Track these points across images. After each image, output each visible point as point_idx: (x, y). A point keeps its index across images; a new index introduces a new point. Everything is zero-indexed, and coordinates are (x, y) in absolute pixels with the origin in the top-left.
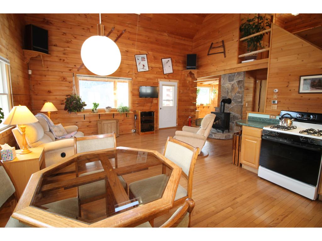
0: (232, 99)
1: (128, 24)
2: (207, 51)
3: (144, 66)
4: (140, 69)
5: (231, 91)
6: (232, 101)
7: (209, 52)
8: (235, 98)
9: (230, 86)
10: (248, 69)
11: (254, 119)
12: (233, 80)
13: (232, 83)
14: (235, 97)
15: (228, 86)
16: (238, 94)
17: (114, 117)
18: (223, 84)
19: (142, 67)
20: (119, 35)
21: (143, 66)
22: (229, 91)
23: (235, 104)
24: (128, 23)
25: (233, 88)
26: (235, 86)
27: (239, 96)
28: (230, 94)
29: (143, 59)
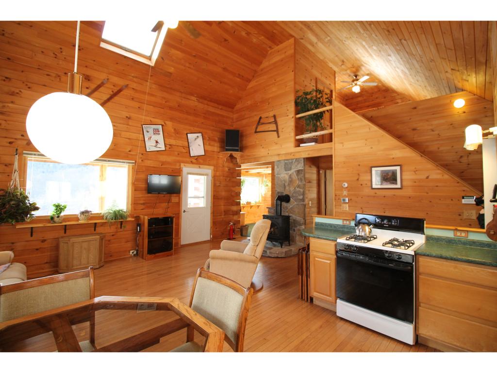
0: (290, 195)
1: (133, 77)
2: (254, 127)
3: (157, 142)
4: (150, 146)
5: (289, 184)
6: (291, 199)
7: (256, 128)
8: (294, 195)
9: (287, 177)
10: (309, 154)
11: (323, 226)
12: (290, 169)
13: (290, 172)
14: (295, 192)
15: (284, 177)
16: (299, 189)
17: (96, 228)
18: (278, 174)
19: (154, 144)
20: (116, 91)
21: (155, 142)
22: (286, 184)
23: (295, 203)
24: (133, 75)
25: (291, 181)
26: (294, 178)
27: (300, 191)
28: (287, 188)
29: (156, 132)
